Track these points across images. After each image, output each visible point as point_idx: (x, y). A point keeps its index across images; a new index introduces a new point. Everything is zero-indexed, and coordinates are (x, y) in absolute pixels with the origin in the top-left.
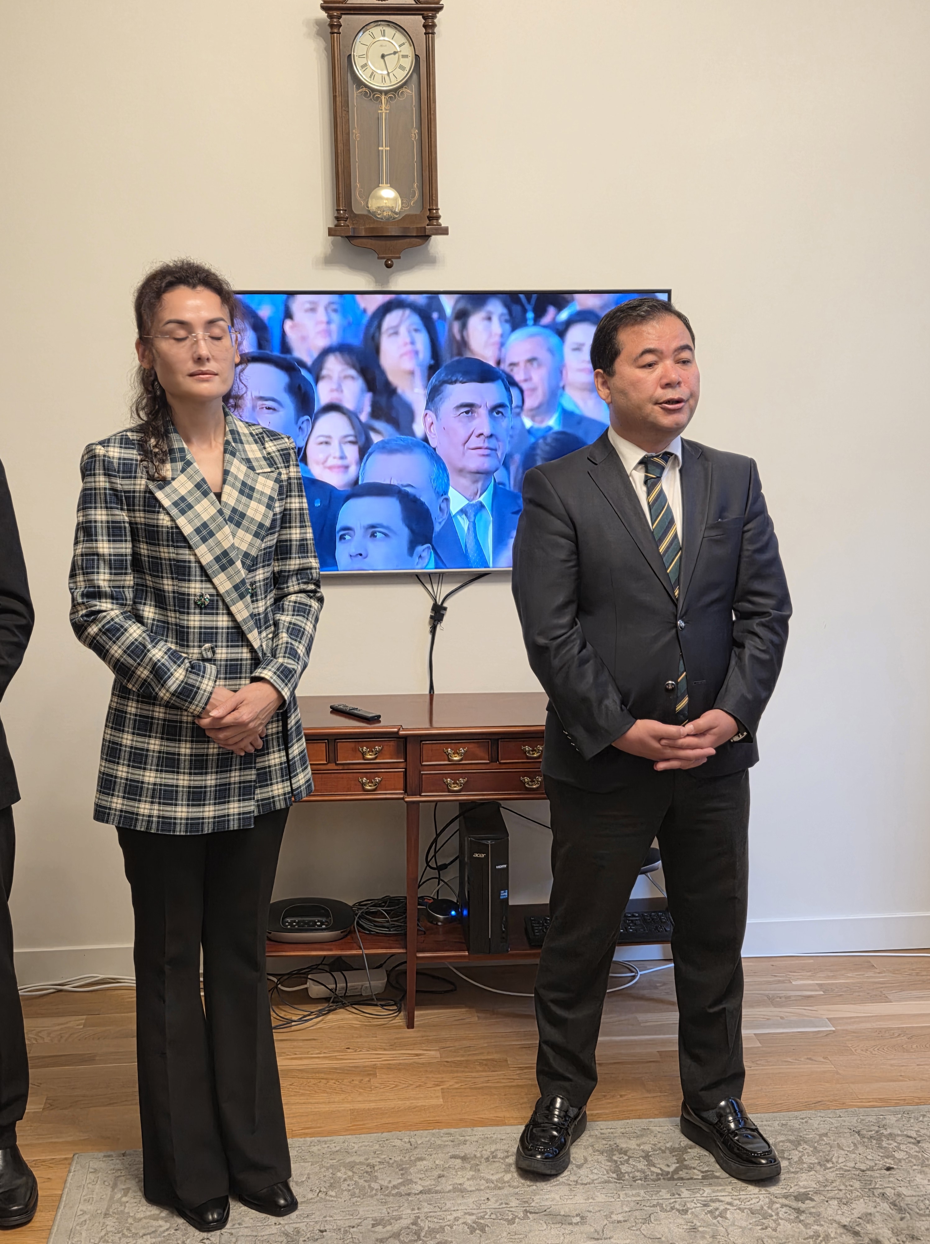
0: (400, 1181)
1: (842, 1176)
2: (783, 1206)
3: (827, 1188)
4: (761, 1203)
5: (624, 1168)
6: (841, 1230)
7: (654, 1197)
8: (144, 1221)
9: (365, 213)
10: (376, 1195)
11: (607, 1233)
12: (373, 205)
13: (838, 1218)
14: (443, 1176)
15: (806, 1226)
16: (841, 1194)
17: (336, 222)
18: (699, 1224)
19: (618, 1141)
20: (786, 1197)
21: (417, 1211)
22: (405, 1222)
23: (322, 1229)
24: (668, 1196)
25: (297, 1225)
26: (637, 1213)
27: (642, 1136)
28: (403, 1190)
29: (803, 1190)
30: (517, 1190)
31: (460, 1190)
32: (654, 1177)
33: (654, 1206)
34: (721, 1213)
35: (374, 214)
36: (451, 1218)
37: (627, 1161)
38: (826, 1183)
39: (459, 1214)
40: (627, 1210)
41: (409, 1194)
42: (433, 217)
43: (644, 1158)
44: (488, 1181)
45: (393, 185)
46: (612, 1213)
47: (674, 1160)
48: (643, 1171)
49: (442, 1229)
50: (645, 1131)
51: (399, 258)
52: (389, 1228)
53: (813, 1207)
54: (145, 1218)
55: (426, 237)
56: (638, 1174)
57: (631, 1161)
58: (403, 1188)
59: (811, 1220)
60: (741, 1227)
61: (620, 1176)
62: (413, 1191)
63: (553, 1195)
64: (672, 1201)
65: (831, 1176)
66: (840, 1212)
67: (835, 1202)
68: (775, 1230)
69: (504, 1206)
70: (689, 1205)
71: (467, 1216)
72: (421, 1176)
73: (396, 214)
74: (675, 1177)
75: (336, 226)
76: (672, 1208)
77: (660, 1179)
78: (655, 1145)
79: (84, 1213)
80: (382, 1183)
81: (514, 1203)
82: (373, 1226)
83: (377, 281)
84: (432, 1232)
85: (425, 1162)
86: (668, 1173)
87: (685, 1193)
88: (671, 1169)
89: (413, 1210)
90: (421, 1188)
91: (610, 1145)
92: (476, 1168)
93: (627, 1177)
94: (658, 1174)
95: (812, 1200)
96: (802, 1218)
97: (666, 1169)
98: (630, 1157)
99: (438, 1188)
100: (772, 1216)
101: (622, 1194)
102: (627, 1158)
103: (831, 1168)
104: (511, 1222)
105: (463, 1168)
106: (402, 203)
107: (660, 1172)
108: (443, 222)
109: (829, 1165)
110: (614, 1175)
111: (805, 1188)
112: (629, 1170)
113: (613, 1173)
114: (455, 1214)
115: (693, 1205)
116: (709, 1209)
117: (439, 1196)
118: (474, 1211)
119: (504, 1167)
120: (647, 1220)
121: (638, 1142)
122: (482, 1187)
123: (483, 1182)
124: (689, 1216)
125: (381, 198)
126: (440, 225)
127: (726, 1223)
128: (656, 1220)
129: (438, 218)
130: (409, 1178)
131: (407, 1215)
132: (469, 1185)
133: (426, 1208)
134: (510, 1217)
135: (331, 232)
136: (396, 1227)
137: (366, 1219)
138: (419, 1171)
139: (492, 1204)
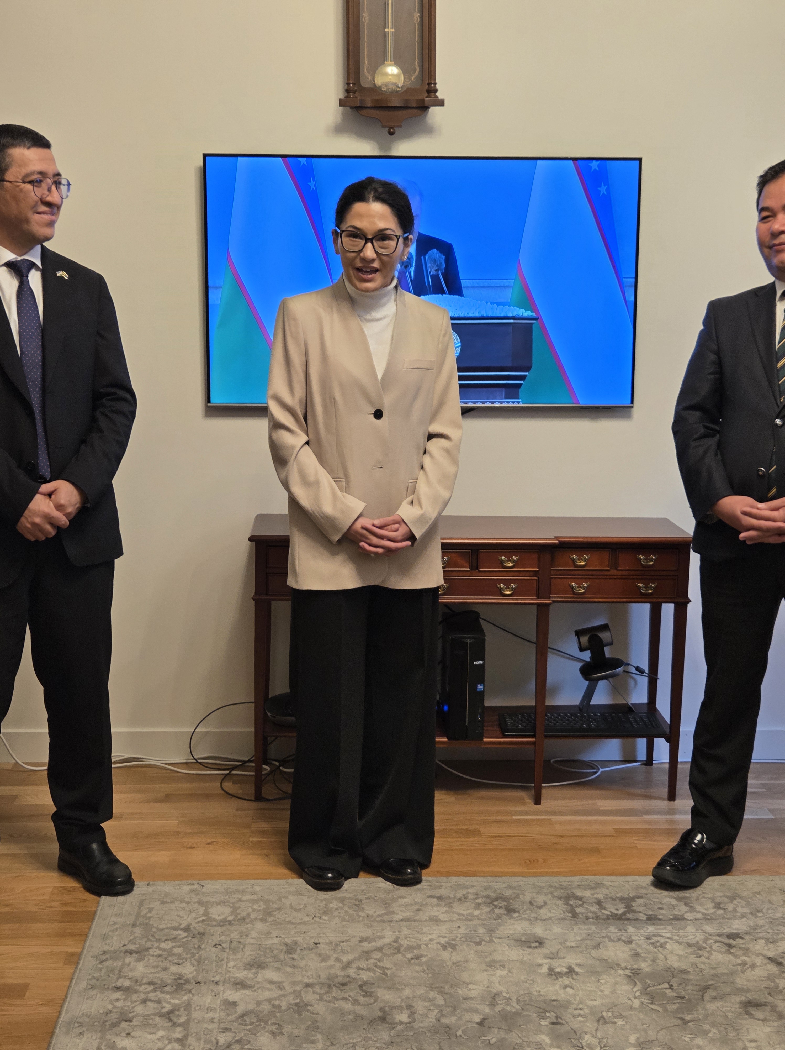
0: (383, 912)
1: (771, 922)
2: (716, 942)
3: (757, 931)
4: (697, 939)
5: (578, 910)
6: (766, 961)
7: (604, 931)
8: (166, 930)
9: (372, 86)
10: (362, 921)
11: (561, 954)
12: (379, 81)
13: (765, 952)
14: (421, 910)
15: (736, 956)
16: (769, 936)
17: (346, 94)
18: (641, 951)
19: (574, 891)
20: (719, 935)
21: (397, 933)
22: (386, 941)
23: (316, 941)
24: (616, 931)
25: (296, 939)
26: (589, 942)
27: (596, 888)
28: (386, 918)
29: (735, 931)
30: (484, 922)
31: (436, 921)
32: (605, 917)
33: (603, 937)
34: (661, 945)
35: (380, 87)
36: (427, 939)
37: (582, 905)
38: (756, 927)
39: (434, 937)
40: (579, 939)
41: (391, 921)
42: (432, 91)
43: (596, 903)
44: (459, 914)
45: (397, 62)
46: (566, 941)
47: (623, 905)
48: (594, 913)
49: (419, 947)
50: (599, 885)
51: (400, 126)
52: (373, 944)
53: (743, 944)
54: (167, 928)
55: (424, 108)
56: (591, 915)
57: (585, 905)
58: (386, 917)
59: (740, 953)
60: (678, 955)
61: (575, 915)
62: (394, 919)
63: (515, 926)
64: (619, 934)
65: (761, 922)
66: (766, 948)
67: (763, 941)
68: (708, 958)
69: (473, 932)
70: (633, 938)
71: (441, 939)
72: (401, 909)
73: (399, 88)
74: (623, 918)
75: (346, 97)
76: (619, 940)
77: (609, 919)
78: (606, 895)
79: (115, 923)
80: (367, 912)
81: (481, 931)
82: (360, 942)
83: (381, 148)
84: (410, 948)
85: (405, 900)
86: (617, 915)
87: (631, 929)
88: (620, 912)
89: (394, 932)
90: (401, 917)
91: (568, 894)
92: (449, 905)
93: (580, 916)
94: (608, 915)
95: (742, 938)
96: (732, 951)
97: (616, 912)
98: (584, 902)
99: (417, 918)
100: (706, 948)
101: (576, 928)
102: (580, 903)
103: (760, 917)
104: (479, 944)
105: (438, 905)
106: (404, 78)
107: (609, 913)
108: (440, 95)
109: (759, 915)
110: (570, 915)
111: (736, 929)
112: (583, 911)
113: (569, 913)
114: (430, 937)
115: (637, 938)
116: (651, 941)
117: (416, 923)
118: (447, 935)
119: (474, 905)
120: (597, 946)
121: (592, 892)
122: (455, 919)
123: (456, 915)
124: (633, 946)
125: (386, 74)
126: (437, 97)
127: (665, 952)
128: (603, 947)
129: (436, 91)
130: (391, 910)
131: (389, 936)
132: (442, 917)
133: (405, 931)
134: (478, 940)
135: (342, 103)
136: (379, 943)
137: (354, 937)
138: (401, 906)
139: (463, 930)
